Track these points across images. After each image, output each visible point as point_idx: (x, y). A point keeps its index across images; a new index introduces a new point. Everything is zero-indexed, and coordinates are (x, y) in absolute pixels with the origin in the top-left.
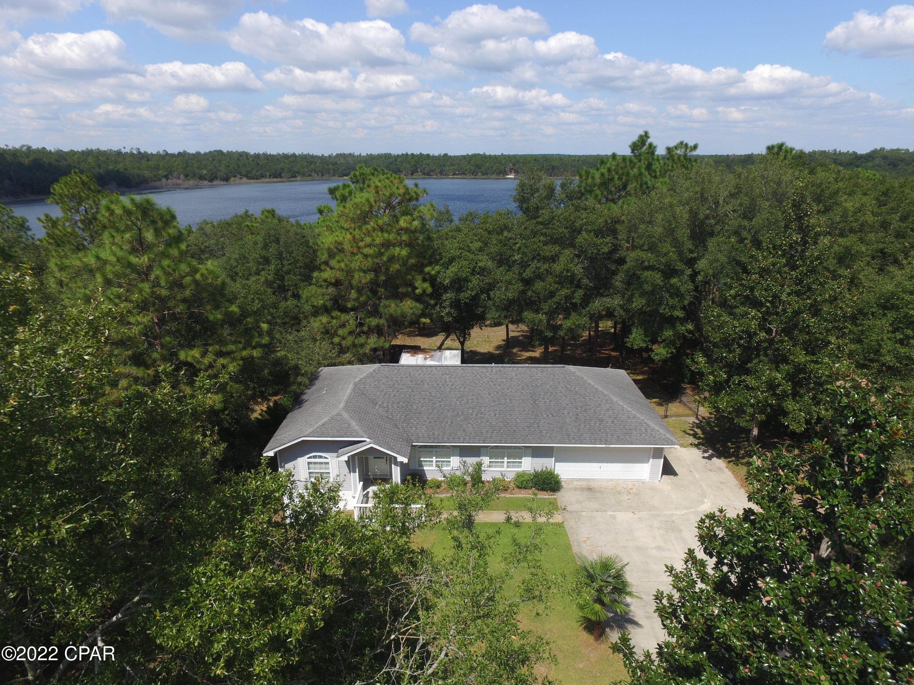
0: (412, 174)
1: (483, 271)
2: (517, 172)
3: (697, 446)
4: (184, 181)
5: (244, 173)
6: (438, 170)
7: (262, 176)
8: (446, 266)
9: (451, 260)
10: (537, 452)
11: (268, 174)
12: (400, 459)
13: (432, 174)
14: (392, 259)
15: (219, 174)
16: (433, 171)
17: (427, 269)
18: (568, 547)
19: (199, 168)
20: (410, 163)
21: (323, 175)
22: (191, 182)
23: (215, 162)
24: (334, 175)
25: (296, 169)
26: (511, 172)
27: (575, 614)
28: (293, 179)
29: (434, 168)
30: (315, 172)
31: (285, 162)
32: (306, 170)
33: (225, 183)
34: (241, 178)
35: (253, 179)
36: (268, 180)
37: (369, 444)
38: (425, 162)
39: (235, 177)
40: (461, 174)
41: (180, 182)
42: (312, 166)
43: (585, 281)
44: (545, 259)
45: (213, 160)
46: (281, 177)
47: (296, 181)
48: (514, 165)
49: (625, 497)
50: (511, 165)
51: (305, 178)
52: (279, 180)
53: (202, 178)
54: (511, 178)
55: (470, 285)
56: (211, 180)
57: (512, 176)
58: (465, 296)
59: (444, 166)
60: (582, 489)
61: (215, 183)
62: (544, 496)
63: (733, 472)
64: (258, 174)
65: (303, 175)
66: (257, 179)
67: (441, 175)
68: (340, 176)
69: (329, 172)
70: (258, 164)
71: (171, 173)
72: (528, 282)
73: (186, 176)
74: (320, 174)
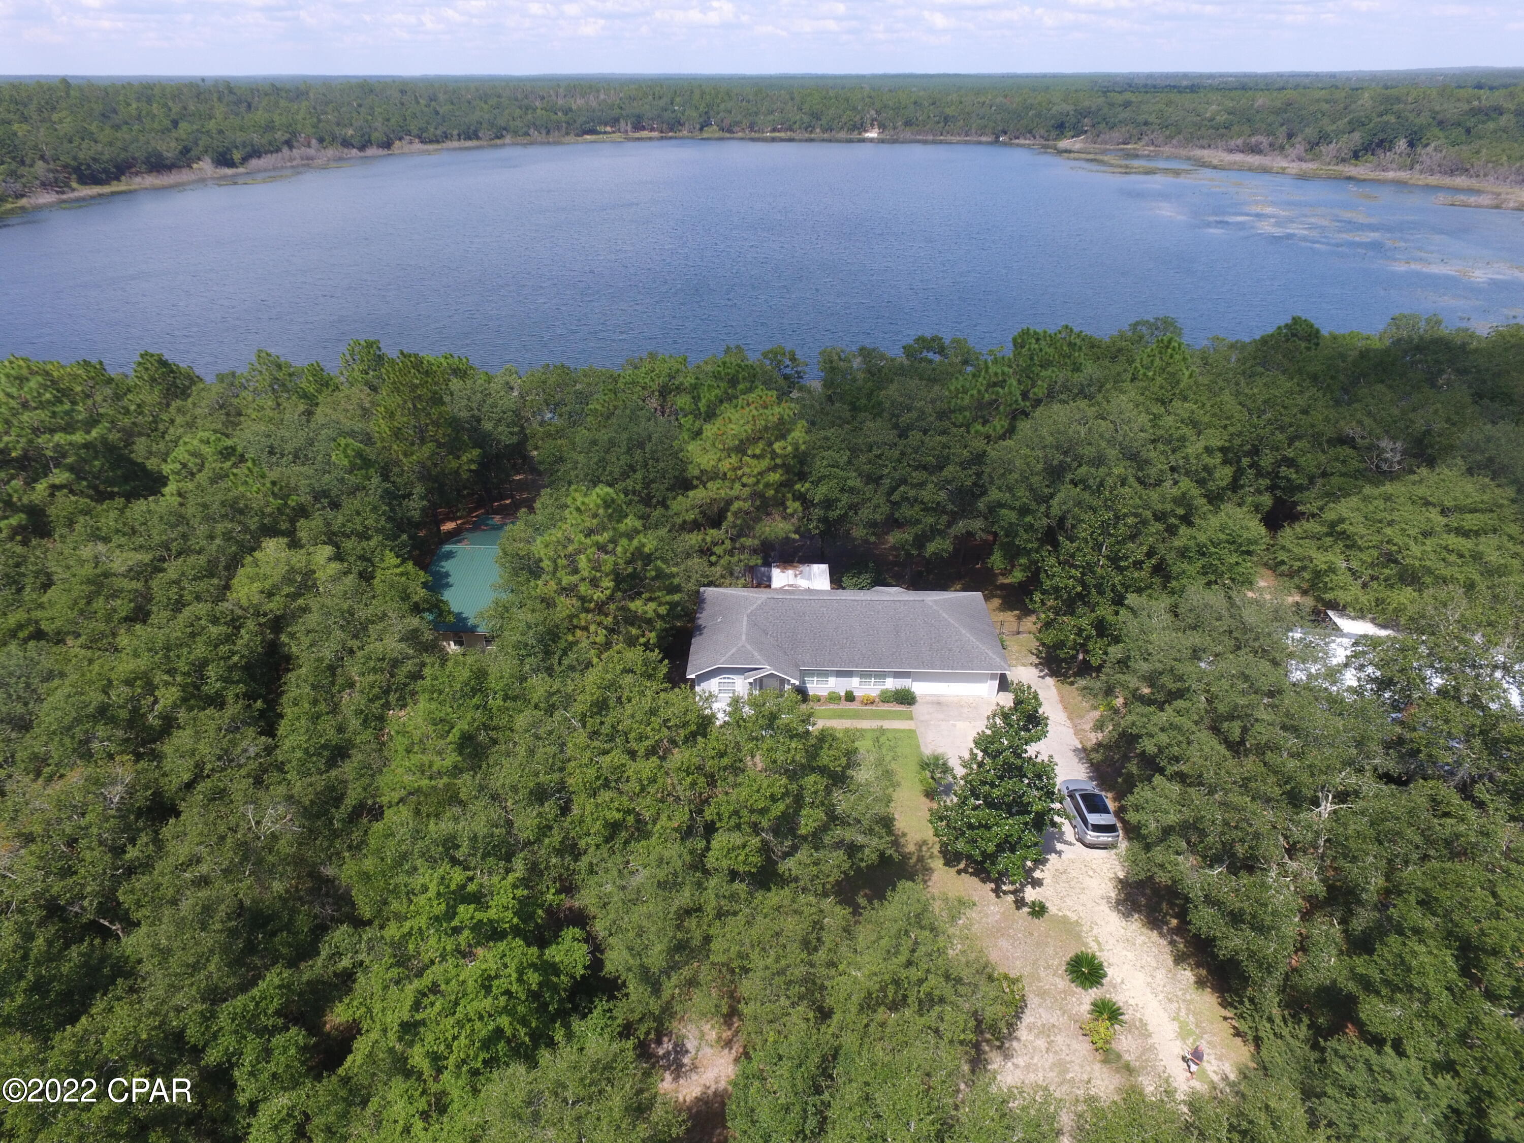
0: (701, 129)
1: (851, 490)
2: (882, 127)
3: (1036, 666)
4: (318, 150)
5: (415, 132)
6: (746, 123)
7: (446, 137)
8: (816, 483)
9: (820, 479)
10: (897, 675)
11: (455, 132)
12: (793, 681)
13: (736, 129)
14: (767, 485)
15: (375, 136)
16: (737, 123)
17: (798, 486)
18: (918, 747)
19: (338, 124)
20: (697, 108)
21: (548, 133)
22: (330, 152)
23: (363, 110)
24: (567, 134)
25: (501, 122)
26: (872, 125)
27: (919, 788)
28: (498, 142)
29: (739, 118)
30: (537, 128)
31: (482, 109)
32: (518, 123)
33: (386, 152)
34: (411, 143)
35: (431, 142)
36: (456, 144)
37: (768, 670)
38: (722, 106)
39: (400, 139)
40: (787, 130)
41: (311, 152)
42: (529, 117)
43: (950, 507)
44: (914, 486)
45: (360, 106)
46: (478, 138)
47: (504, 145)
48: (878, 112)
49: (966, 710)
50: (873, 112)
51: (519, 139)
52: (474, 143)
53: (346, 143)
54: (871, 140)
55: (839, 505)
56: (362, 148)
57: (873, 134)
58: (834, 514)
59: (756, 114)
60: (933, 703)
61: (370, 152)
62: (903, 708)
63: (1058, 689)
64: (439, 132)
65: (516, 133)
66: (438, 142)
67: (752, 130)
68: (577, 135)
69: (559, 128)
70: (437, 113)
71: (294, 134)
72: (895, 505)
73: (321, 140)
74: (544, 132)
